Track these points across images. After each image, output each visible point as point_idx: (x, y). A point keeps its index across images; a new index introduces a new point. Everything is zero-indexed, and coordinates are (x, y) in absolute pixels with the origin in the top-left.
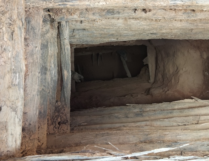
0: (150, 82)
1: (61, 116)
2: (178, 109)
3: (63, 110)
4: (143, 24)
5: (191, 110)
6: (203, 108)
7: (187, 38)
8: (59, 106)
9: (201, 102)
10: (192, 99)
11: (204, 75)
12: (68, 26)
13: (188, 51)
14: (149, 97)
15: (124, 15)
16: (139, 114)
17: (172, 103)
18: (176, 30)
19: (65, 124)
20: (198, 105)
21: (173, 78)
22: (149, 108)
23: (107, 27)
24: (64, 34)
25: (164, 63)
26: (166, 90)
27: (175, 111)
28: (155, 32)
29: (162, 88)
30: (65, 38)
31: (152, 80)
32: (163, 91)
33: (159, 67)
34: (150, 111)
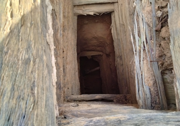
0: (102, 55)
1: (122, 99)
2: (117, 36)
3: (118, 98)
4: (69, 54)
5: (117, 29)
6: (116, 23)
7: (76, 32)
8: (116, 100)
9: (113, 24)
10: (111, 29)
11: (98, 22)
12: (70, 96)
13: (83, 31)
14: (111, 55)
15: (65, 63)
16: (121, 58)
17: (114, 40)
18: (73, 37)
19: (126, 97)
20: (115, 25)
21: (99, 40)
22: (117, 52)
23: (71, 74)
24: (75, 98)
25: (91, 46)
26: (107, 44)
27: (118, 38)
28: (73, 48)
29: (106, 47)
30: (77, 97)
31: (101, 53)
32: (108, 46)
33: (93, 49)
34: (118, 52)
